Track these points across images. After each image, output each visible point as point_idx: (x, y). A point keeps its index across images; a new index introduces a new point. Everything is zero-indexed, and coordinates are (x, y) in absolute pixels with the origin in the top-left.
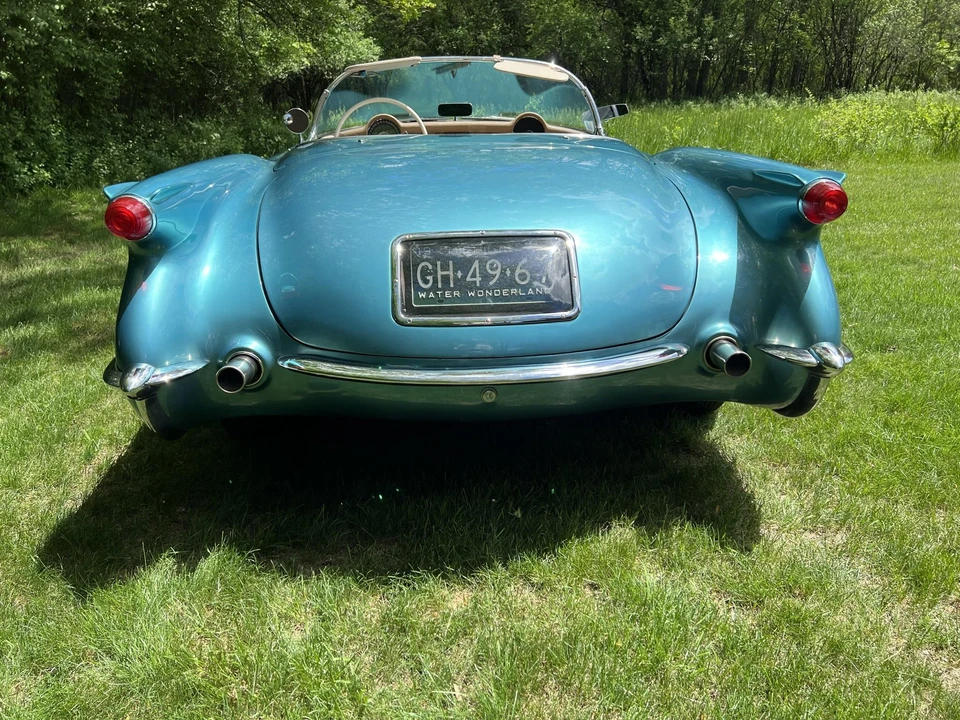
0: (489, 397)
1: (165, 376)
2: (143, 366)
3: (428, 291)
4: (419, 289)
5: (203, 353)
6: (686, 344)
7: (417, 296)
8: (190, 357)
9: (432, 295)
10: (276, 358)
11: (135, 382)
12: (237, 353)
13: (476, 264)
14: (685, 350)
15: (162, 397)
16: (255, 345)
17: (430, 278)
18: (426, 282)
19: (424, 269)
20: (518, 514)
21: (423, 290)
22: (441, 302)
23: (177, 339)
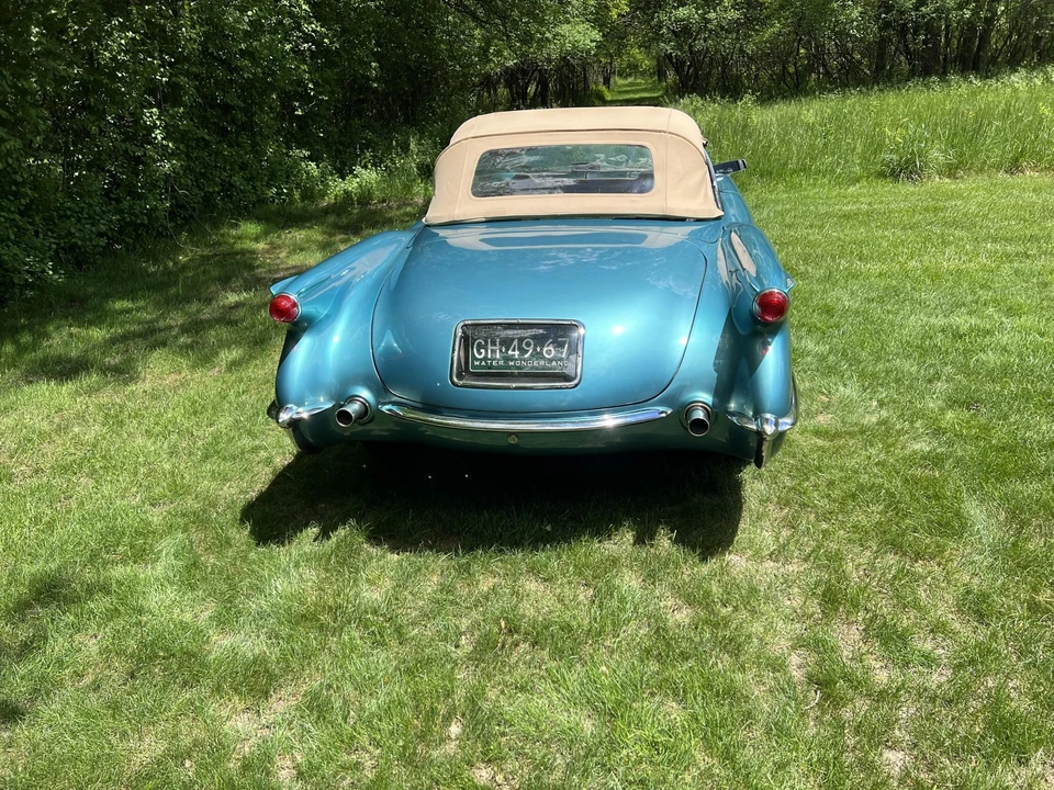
0: (513, 440)
1: (305, 414)
2: (290, 406)
3: (481, 360)
4: (474, 358)
5: (331, 398)
6: (670, 407)
7: (473, 363)
8: (322, 399)
9: (483, 363)
10: (378, 403)
11: (284, 416)
12: (352, 399)
13: (516, 342)
14: (669, 412)
15: (302, 427)
16: (365, 394)
17: (483, 351)
18: (480, 354)
19: (479, 344)
20: (549, 528)
21: (477, 360)
22: (490, 368)
23: (314, 386)
